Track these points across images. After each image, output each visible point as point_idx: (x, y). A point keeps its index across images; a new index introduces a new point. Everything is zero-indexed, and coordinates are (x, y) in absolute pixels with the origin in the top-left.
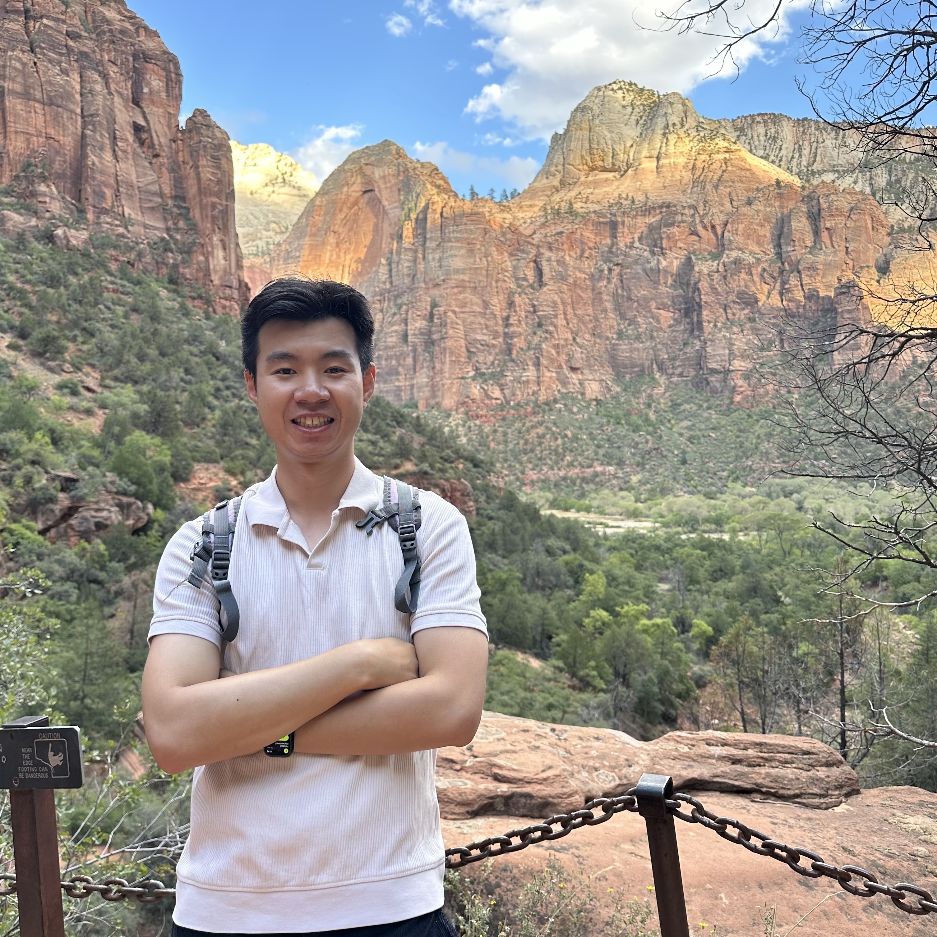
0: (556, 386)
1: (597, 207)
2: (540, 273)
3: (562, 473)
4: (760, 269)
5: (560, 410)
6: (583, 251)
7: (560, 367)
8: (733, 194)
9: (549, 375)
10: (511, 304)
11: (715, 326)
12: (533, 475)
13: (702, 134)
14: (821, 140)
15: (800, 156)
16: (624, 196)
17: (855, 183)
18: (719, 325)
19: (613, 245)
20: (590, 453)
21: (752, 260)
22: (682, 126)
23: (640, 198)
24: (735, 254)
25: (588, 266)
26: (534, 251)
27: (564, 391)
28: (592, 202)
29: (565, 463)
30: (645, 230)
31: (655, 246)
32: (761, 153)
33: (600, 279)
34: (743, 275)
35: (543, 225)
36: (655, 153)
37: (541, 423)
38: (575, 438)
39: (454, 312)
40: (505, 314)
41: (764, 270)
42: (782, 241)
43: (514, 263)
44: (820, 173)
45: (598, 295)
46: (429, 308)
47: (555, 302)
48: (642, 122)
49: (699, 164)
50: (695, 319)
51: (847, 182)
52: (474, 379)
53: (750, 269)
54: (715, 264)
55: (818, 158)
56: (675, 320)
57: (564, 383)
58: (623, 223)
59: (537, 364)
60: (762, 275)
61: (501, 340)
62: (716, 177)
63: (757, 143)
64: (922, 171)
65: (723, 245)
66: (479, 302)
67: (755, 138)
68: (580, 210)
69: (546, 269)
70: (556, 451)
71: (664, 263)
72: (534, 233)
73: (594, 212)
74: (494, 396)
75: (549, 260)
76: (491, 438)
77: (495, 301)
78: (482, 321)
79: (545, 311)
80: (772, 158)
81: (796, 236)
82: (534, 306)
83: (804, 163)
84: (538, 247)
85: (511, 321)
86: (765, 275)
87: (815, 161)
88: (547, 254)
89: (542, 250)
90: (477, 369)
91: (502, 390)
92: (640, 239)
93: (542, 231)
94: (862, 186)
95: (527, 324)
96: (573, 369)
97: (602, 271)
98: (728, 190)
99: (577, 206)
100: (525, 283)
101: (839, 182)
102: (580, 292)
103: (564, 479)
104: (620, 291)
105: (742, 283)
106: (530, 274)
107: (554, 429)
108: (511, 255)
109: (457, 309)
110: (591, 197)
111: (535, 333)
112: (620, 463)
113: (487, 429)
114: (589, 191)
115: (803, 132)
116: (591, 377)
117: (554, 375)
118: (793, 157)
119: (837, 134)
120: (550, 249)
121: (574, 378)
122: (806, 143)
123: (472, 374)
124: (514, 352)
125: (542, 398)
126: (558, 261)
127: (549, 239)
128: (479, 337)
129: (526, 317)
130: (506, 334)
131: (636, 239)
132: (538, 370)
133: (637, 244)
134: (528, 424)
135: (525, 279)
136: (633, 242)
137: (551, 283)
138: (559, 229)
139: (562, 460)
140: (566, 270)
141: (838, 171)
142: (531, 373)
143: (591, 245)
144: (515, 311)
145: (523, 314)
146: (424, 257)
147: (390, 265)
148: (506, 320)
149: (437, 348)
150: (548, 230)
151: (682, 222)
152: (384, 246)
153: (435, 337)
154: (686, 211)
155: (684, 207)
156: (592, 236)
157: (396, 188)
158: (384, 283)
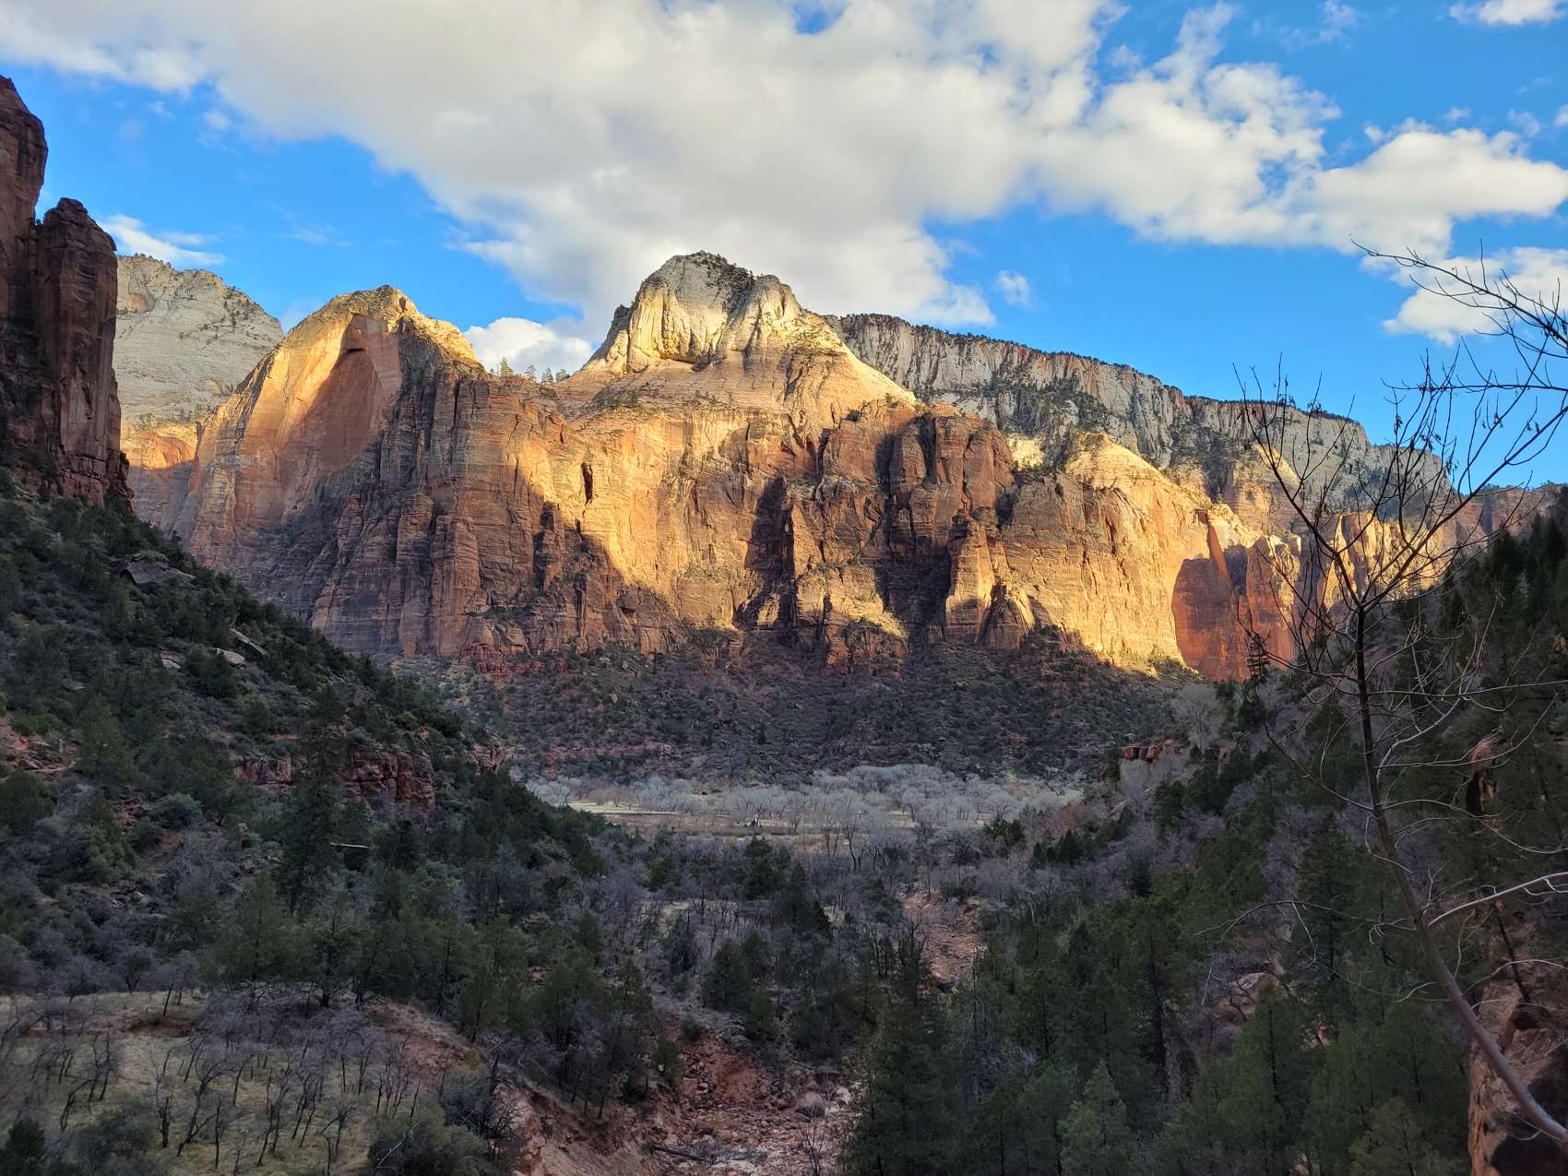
0: (603, 632)
1: (667, 404)
2: (589, 480)
3: (600, 752)
4: (863, 501)
5: (604, 665)
6: (647, 458)
7: (609, 606)
8: (836, 406)
9: (593, 617)
10: (545, 517)
11: (809, 567)
12: (561, 754)
13: (801, 330)
14: (942, 354)
15: (918, 370)
16: (702, 394)
17: (980, 408)
18: (814, 566)
19: (686, 454)
20: (641, 725)
21: (855, 489)
22: (779, 316)
23: (723, 399)
24: (835, 479)
25: (653, 477)
26: (583, 452)
27: (613, 639)
28: (663, 397)
29: (606, 736)
30: (727, 438)
31: (740, 460)
32: (874, 361)
33: (668, 495)
34: (844, 506)
36: (744, 345)
37: (576, 682)
38: (623, 703)
39: (465, 522)
40: (537, 531)
41: (868, 502)
42: (891, 469)
43: (555, 464)
44: (941, 392)
45: (664, 515)
46: (430, 515)
47: (605, 521)
48: (729, 306)
49: (796, 366)
50: (785, 556)
51: (970, 407)
52: (486, 616)
53: (852, 499)
54: (811, 489)
55: (939, 376)
56: (760, 555)
57: (613, 628)
58: (701, 426)
59: (578, 602)
60: (866, 508)
61: (530, 565)
62: (816, 384)
63: (868, 348)
64: (1054, 402)
65: (821, 468)
66: (504, 512)
67: (867, 343)
68: (646, 406)
69: (598, 477)
70: (594, 721)
71: (749, 483)
72: (582, 428)
73: (664, 410)
74: (515, 641)
75: (602, 465)
76: (505, 699)
77: (523, 512)
78: (506, 538)
79: (592, 531)
80: (886, 368)
81: (907, 465)
82: (577, 524)
83: (923, 379)
84: (587, 447)
85: (545, 541)
86: (870, 508)
87: (934, 378)
88: (601, 457)
89: (593, 452)
90: (493, 603)
91: (526, 634)
92: (721, 448)
93: (593, 427)
94: (987, 413)
95: (567, 545)
96: (627, 611)
97: (671, 486)
98: (830, 401)
99: (643, 400)
100: (568, 492)
101: (961, 405)
102: (639, 510)
103: (602, 759)
104: (693, 513)
105: (842, 516)
106: (576, 481)
107: (595, 690)
108: (551, 453)
109: (469, 519)
110: (661, 390)
111: (577, 559)
112: (680, 740)
113: (500, 685)
114: (660, 383)
115: (923, 342)
116: (649, 623)
117: (600, 616)
118: (909, 371)
119: (961, 349)
120: (605, 451)
121: (627, 622)
122: (926, 356)
123: (484, 609)
124: (547, 582)
125: (581, 648)
126: (614, 468)
127: (604, 438)
128: (498, 559)
129: (567, 537)
130: (536, 557)
131: (716, 449)
132: (578, 609)
133: (717, 456)
134: (560, 682)
135: (568, 487)
136: (711, 453)
137: (604, 494)
138: (616, 426)
139: (602, 733)
140: (624, 481)
141: (960, 393)
142: (569, 612)
143: (659, 450)
144: (552, 528)
145: (562, 533)
146: (428, 446)
147: (378, 452)
148: (538, 538)
149: (437, 570)
150: (602, 426)
151: (774, 433)
152: (372, 425)
153: (435, 555)
154: (779, 421)
155: (776, 416)
156: (660, 440)
157: (395, 351)
158: (368, 476)
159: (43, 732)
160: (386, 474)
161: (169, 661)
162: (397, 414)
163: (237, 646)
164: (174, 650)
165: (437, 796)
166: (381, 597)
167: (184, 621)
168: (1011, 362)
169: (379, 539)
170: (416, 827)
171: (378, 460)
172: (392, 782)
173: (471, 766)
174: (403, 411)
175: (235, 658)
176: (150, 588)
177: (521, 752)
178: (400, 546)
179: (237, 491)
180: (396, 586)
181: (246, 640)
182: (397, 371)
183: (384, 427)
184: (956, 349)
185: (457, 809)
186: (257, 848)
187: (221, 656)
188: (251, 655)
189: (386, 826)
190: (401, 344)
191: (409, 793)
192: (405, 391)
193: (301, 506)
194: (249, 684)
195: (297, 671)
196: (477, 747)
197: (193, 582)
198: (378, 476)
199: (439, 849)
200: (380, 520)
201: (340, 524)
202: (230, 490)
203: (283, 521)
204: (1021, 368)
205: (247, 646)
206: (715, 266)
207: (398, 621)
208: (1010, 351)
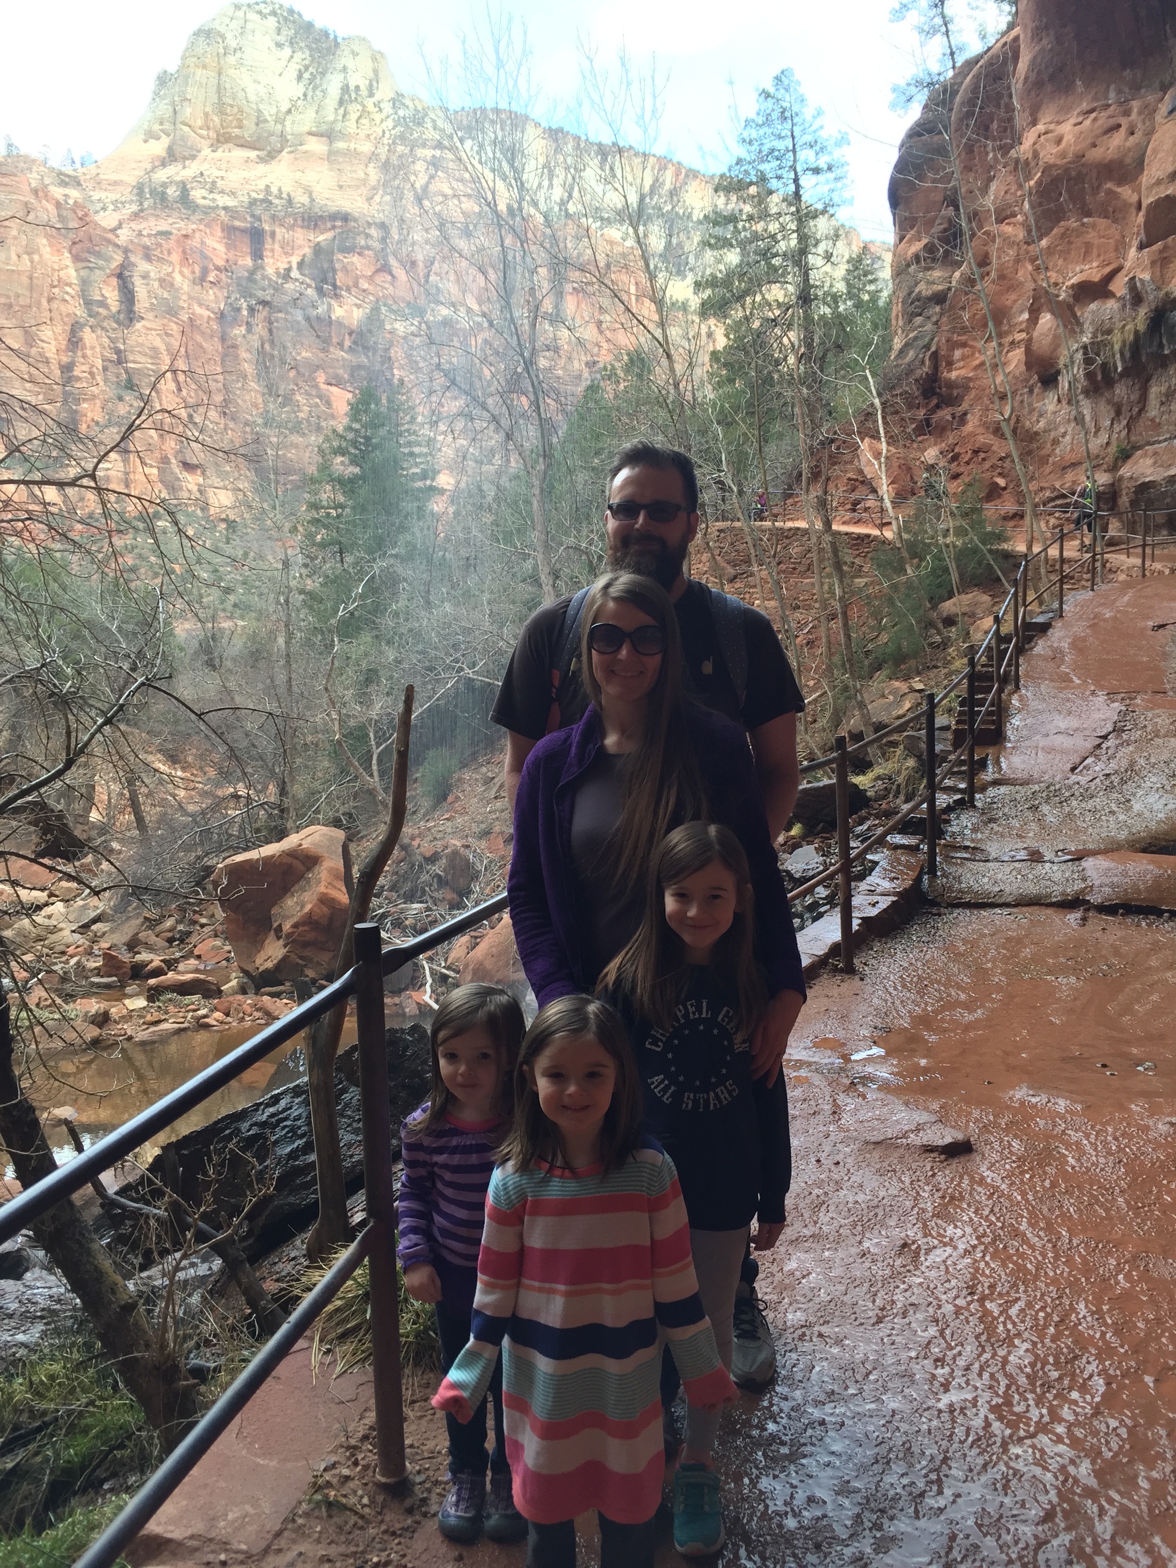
0: (157, 490)
1: (230, 202)
2: (128, 295)
4: (480, 340)
5: (164, 531)
6: (205, 272)
7: (165, 460)
9: (146, 472)
10: (74, 342)
13: (402, 116)
14: (580, 166)
16: (274, 190)
19: (256, 269)
21: (469, 324)
22: (371, 95)
23: (301, 199)
24: (444, 311)
25: (215, 298)
26: (118, 259)
27: (172, 500)
28: (222, 192)
30: (307, 251)
31: (325, 281)
33: (235, 322)
35: (136, 216)
37: (130, 549)
38: (190, 576)
40: (65, 359)
43: (83, 273)
45: (229, 349)
47: (155, 349)
48: (306, 75)
54: (415, 322)
57: (173, 486)
58: (273, 234)
59: (125, 451)
61: (58, 403)
62: (420, 184)
65: (428, 294)
66: (18, 331)
68: (201, 202)
69: (140, 291)
71: (339, 311)
72: (120, 226)
73: (225, 208)
74: (46, 498)
75: (145, 276)
77: (46, 333)
78: (24, 367)
79: (138, 362)
82: (118, 352)
83: (556, 198)
84: (126, 251)
85: (77, 372)
87: (570, 197)
88: (143, 266)
89: (133, 259)
92: (300, 265)
93: (133, 225)
95: (106, 381)
96: (188, 466)
97: (239, 310)
99: (197, 195)
100: (103, 311)
102: (199, 338)
104: (267, 346)
106: (112, 295)
107: (153, 560)
108: (76, 258)
110: (220, 183)
111: (120, 399)
114: (218, 172)
116: (219, 483)
117: (155, 472)
120: (148, 258)
121: (190, 480)
124: (83, 426)
125: (132, 507)
126: (162, 281)
127: (147, 241)
129: (105, 369)
130: (66, 395)
131: (295, 265)
132: (125, 461)
133: (295, 274)
135: (103, 304)
136: (289, 270)
137: (150, 316)
138: (163, 226)
140: (176, 298)
142: (113, 465)
143: (220, 263)
144: (84, 356)
145: (99, 363)
148: (67, 368)
150: (144, 225)
151: (368, 248)
154: (373, 232)
155: (369, 225)
156: (221, 248)
168: (663, 183)
184: (596, 161)
204: (674, 193)
206: (286, 19)
208: (663, 168)
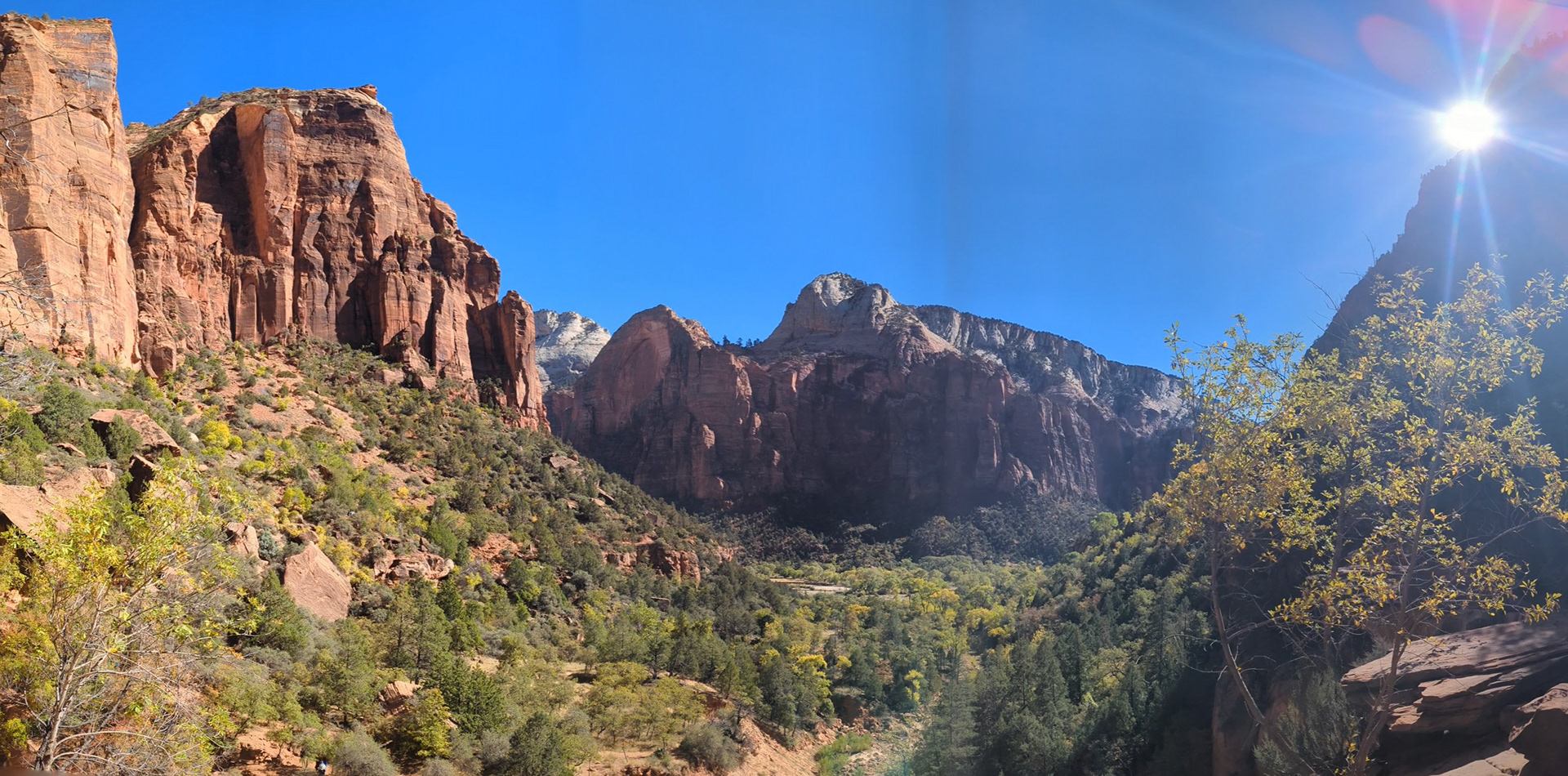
11: (899, 445)
18: (901, 444)
25: (810, 395)
30: (852, 372)
45: (816, 416)
46: (688, 422)
47: (784, 420)
50: (885, 439)
56: (872, 438)
74: (736, 489)
79: (776, 426)
82: (768, 422)
84: (773, 379)
85: (750, 433)
91: (742, 484)
92: (849, 378)
106: (767, 399)
111: (768, 442)
120: (782, 381)
130: (746, 442)
131: (846, 379)
136: (843, 381)
137: (782, 406)
144: (754, 426)
146: (686, 385)
147: (661, 391)
149: (694, 451)
152: (657, 377)
153: (692, 443)
157: (667, 337)
158: (656, 403)
159: (523, 541)
160: (665, 402)
161: (571, 505)
162: (669, 370)
163: (600, 496)
164: (572, 499)
165: (701, 574)
166: (667, 468)
167: (575, 484)
169: (663, 437)
170: (692, 589)
171: (661, 395)
172: (679, 567)
173: (716, 557)
174: (672, 369)
175: (600, 503)
176: (561, 470)
177: (742, 550)
178: (674, 440)
179: (593, 417)
180: (674, 461)
181: (604, 493)
182: (668, 348)
183: (663, 377)
185: (711, 581)
186: (617, 598)
187: (594, 502)
188: (608, 502)
189: (676, 588)
190: (669, 332)
191: (688, 571)
192: (673, 358)
193: (624, 422)
194: (607, 515)
195: (629, 509)
196: (720, 548)
197: (579, 465)
198: (661, 403)
199: (702, 600)
200: (663, 426)
201: (643, 430)
202: (590, 417)
203: (617, 430)
205: (605, 497)
207: (675, 480)
